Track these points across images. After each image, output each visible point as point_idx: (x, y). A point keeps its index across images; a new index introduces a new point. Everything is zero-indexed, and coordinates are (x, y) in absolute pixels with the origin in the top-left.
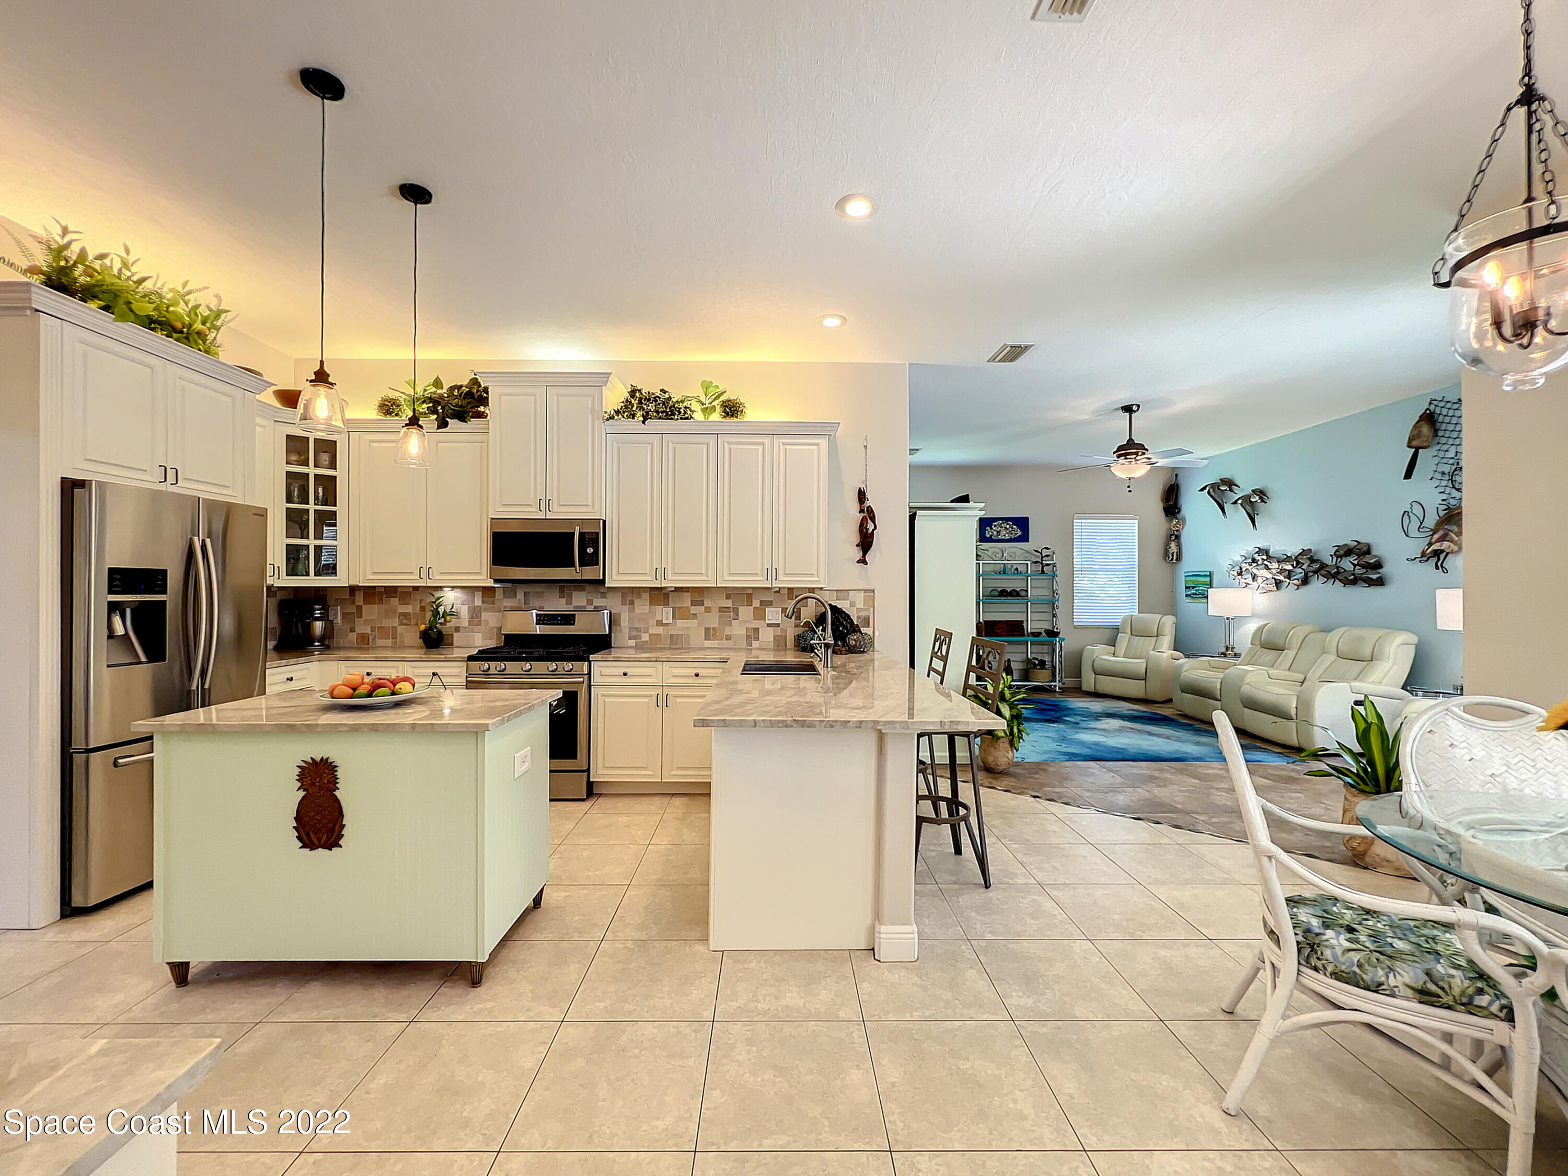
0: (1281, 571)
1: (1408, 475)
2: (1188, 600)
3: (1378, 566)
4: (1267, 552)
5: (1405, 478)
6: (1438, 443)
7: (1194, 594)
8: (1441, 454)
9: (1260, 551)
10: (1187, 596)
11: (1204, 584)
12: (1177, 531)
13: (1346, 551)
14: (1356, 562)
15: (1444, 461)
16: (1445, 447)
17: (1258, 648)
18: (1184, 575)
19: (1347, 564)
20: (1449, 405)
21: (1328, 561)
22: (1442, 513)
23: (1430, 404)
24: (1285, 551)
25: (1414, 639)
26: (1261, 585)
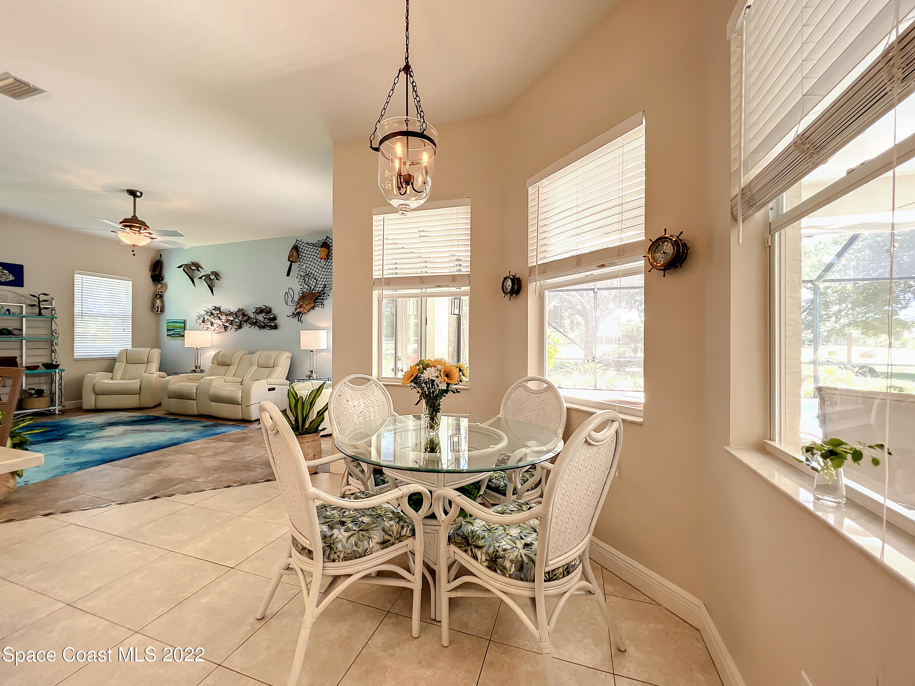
0: (227, 321)
1: (288, 275)
2: (169, 338)
3: (274, 319)
4: (219, 309)
5: (287, 276)
6: (299, 261)
7: (173, 334)
8: (300, 267)
9: (216, 308)
10: (168, 335)
11: (180, 327)
12: (161, 292)
13: (260, 311)
14: (265, 317)
15: (302, 270)
16: (302, 263)
17: (215, 365)
18: (166, 321)
19: (261, 317)
20: (303, 244)
21: (252, 315)
22: (300, 295)
23: (296, 242)
24: (230, 309)
25: (290, 355)
26: (216, 329)
